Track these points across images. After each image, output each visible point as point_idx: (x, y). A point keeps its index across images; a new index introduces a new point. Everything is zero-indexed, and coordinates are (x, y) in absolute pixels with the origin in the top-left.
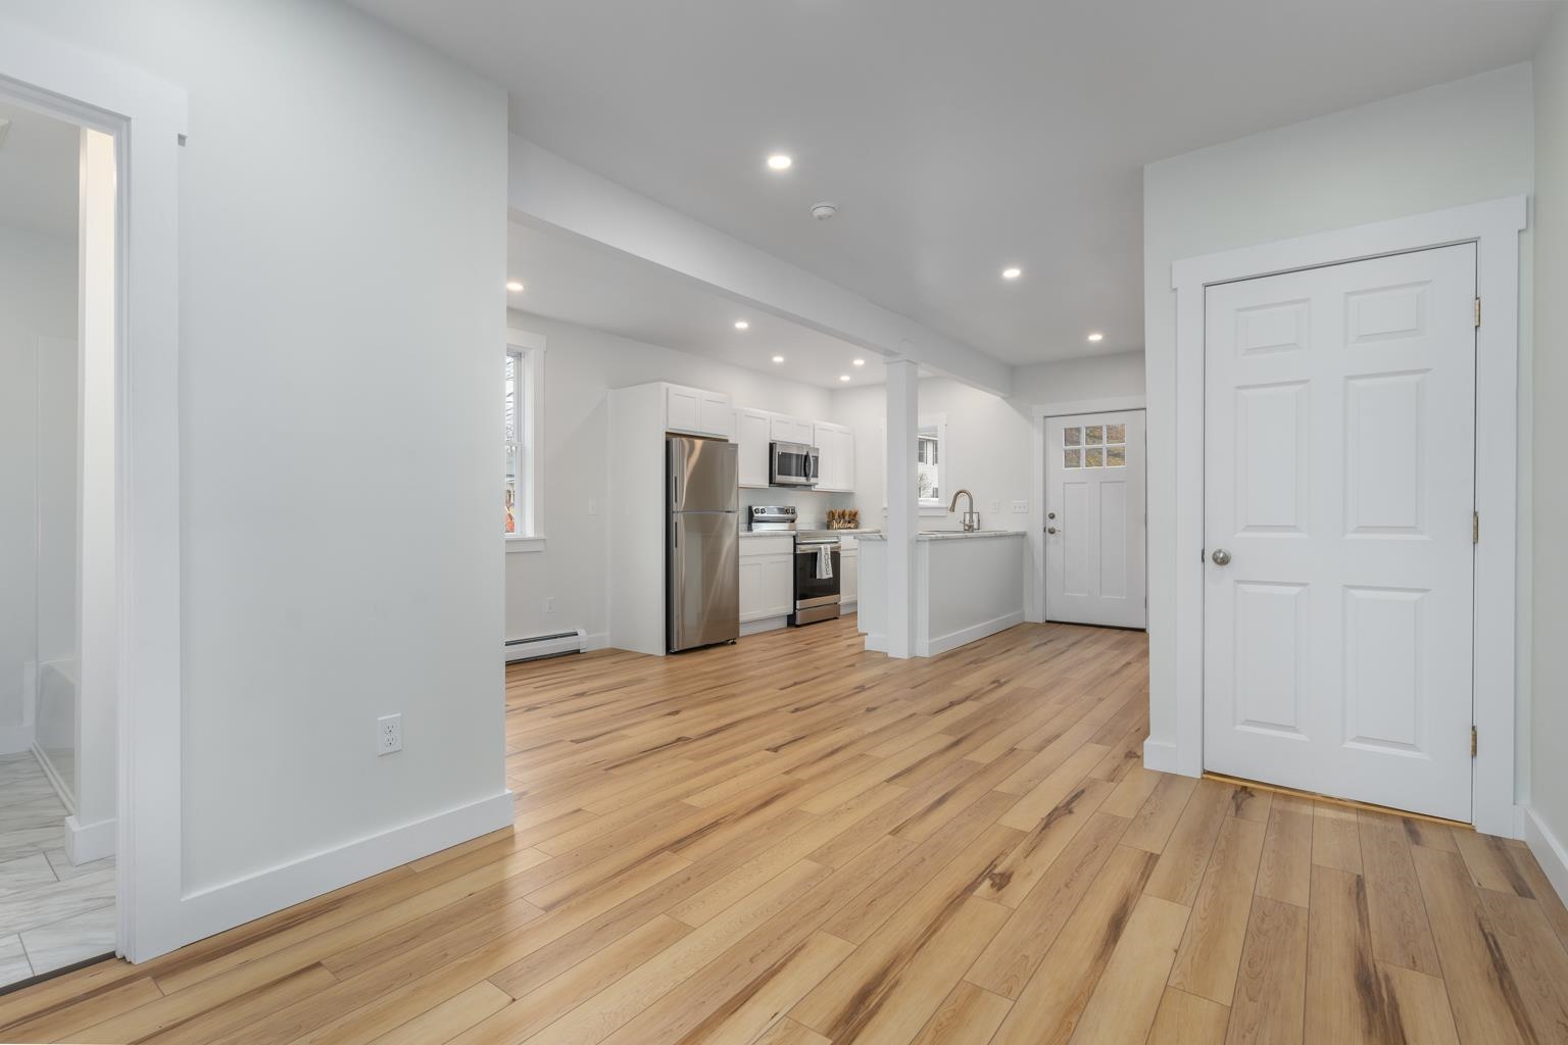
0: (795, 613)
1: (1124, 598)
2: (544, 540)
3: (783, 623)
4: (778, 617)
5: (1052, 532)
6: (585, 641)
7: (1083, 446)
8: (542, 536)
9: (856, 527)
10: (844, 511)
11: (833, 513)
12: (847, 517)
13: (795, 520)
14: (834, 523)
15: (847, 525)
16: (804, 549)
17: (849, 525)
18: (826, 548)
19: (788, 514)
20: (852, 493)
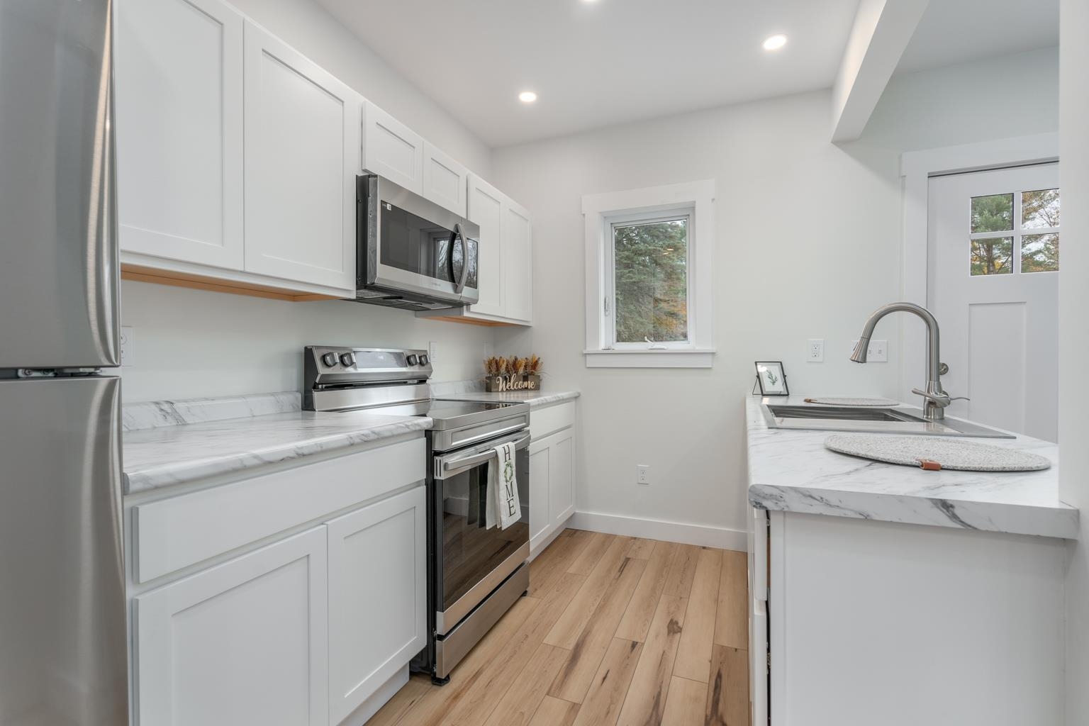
0: (430, 646)
9: (537, 388)
10: (516, 359)
11: (497, 363)
12: (521, 371)
13: (428, 378)
14: (499, 380)
15: (521, 384)
16: (456, 463)
17: (526, 383)
18: (505, 450)
19: (412, 367)
20: (528, 327)
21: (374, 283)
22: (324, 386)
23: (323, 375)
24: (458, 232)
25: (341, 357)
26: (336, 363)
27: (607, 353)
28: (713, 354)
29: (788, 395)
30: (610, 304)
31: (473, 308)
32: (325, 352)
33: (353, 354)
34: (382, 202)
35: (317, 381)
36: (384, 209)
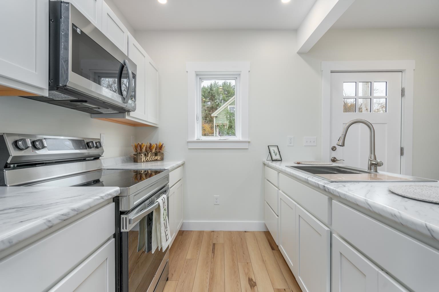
9: (162, 159)
10: (151, 144)
11: (140, 146)
12: (154, 151)
13: (100, 156)
14: (142, 156)
15: (154, 158)
17: (156, 157)
18: (163, 201)
19: (90, 150)
20: (156, 127)
21: (66, 86)
22: (16, 165)
23: (15, 157)
24: (125, 65)
25: (33, 143)
26: (28, 147)
27: (198, 142)
28: (249, 142)
29: (281, 160)
30: (199, 118)
31: (132, 114)
32: (17, 138)
33: (44, 141)
34: (73, 25)
35: (9, 161)
36: (74, 31)
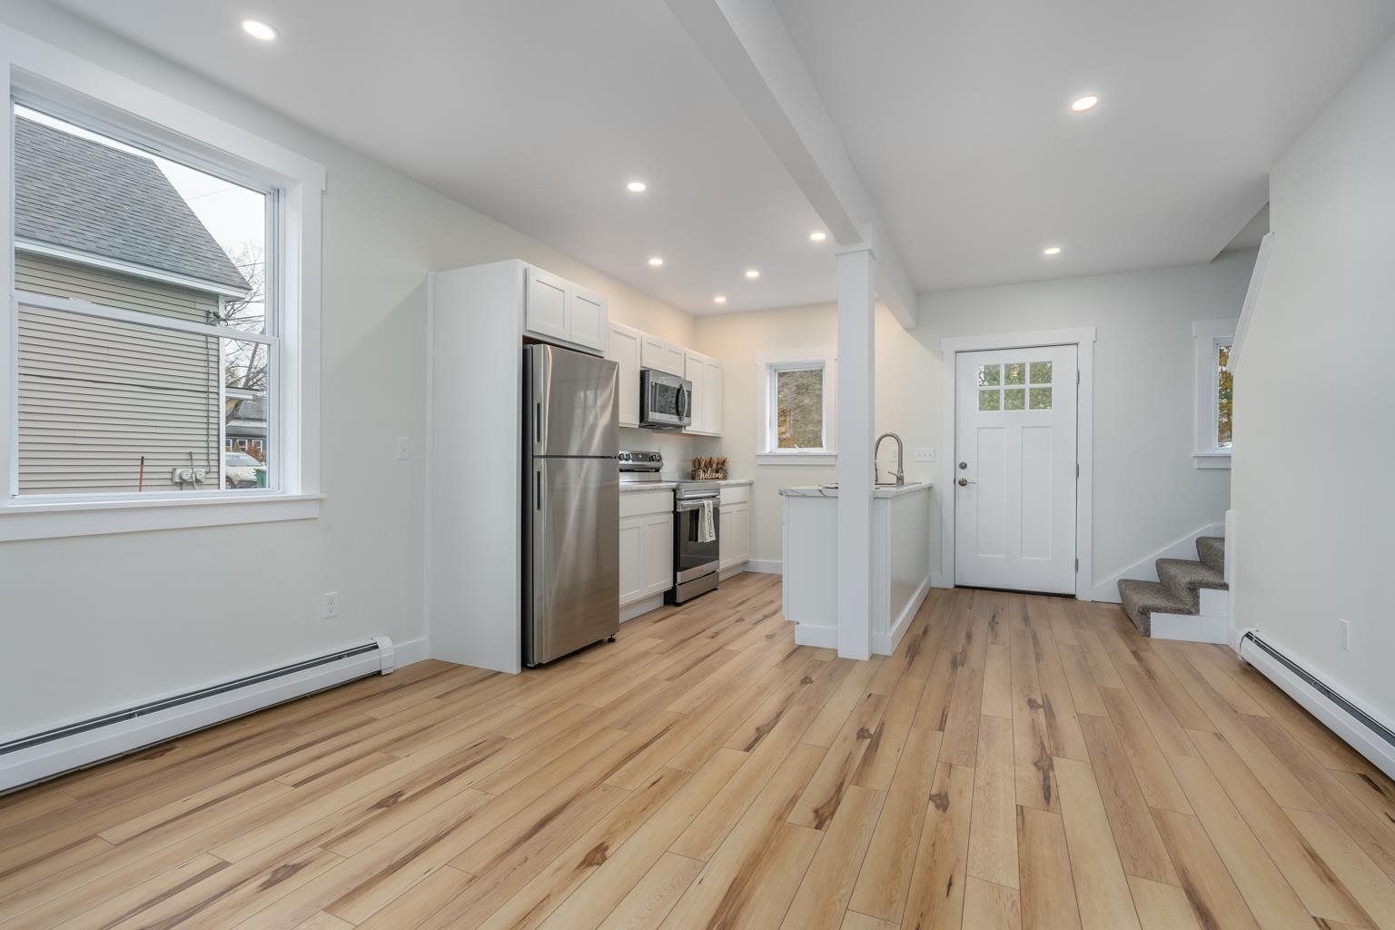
0: (674, 588)
1: (1050, 559)
2: (320, 500)
3: (660, 601)
4: (655, 596)
5: (963, 483)
6: (391, 654)
7: (1003, 386)
8: (315, 492)
9: (725, 478)
10: (711, 459)
11: (699, 461)
12: (714, 466)
13: (660, 469)
14: (700, 472)
15: (715, 475)
16: (686, 506)
17: (717, 475)
18: (708, 504)
19: (650, 462)
20: (719, 438)
24: (681, 388)
27: (770, 456)
28: (835, 455)
30: (774, 423)
31: (687, 428)
